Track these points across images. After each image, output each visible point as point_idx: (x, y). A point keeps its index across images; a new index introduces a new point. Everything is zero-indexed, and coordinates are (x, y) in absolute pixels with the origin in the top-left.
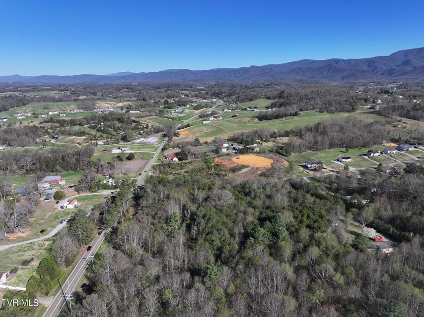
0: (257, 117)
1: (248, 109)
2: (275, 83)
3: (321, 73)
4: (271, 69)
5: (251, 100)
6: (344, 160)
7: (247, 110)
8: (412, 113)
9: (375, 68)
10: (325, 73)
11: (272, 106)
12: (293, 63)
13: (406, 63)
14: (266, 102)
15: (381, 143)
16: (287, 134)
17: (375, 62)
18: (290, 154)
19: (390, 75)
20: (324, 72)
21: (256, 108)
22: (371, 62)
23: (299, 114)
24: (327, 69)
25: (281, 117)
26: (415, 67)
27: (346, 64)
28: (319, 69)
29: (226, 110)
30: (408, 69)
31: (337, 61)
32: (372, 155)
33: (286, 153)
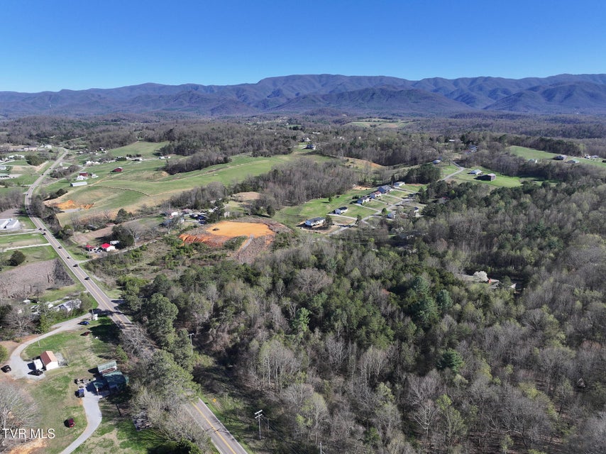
0: (165, 169)
1: (127, 158)
2: (124, 117)
3: (181, 104)
4: (99, 96)
5: (122, 144)
6: (342, 211)
7: (125, 159)
8: (354, 151)
9: (246, 98)
10: (186, 104)
11: (164, 152)
12: (132, 88)
13: (277, 93)
14: (148, 146)
15: (351, 188)
16: (243, 188)
17: (244, 91)
18: (274, 213)
19: (265, 107)
20: (185, 102)
21: (138, 156)
22: (240, 90)
23: (231, 160)
24: (188, 99)
25: (206, 167)
26: (288, 99)
27: (207, 92)
28: (177, 98)
29: (89, 162)
30: (283, 101)
31: (196, 87)
32: (364, 201)
33: (269, 213)
